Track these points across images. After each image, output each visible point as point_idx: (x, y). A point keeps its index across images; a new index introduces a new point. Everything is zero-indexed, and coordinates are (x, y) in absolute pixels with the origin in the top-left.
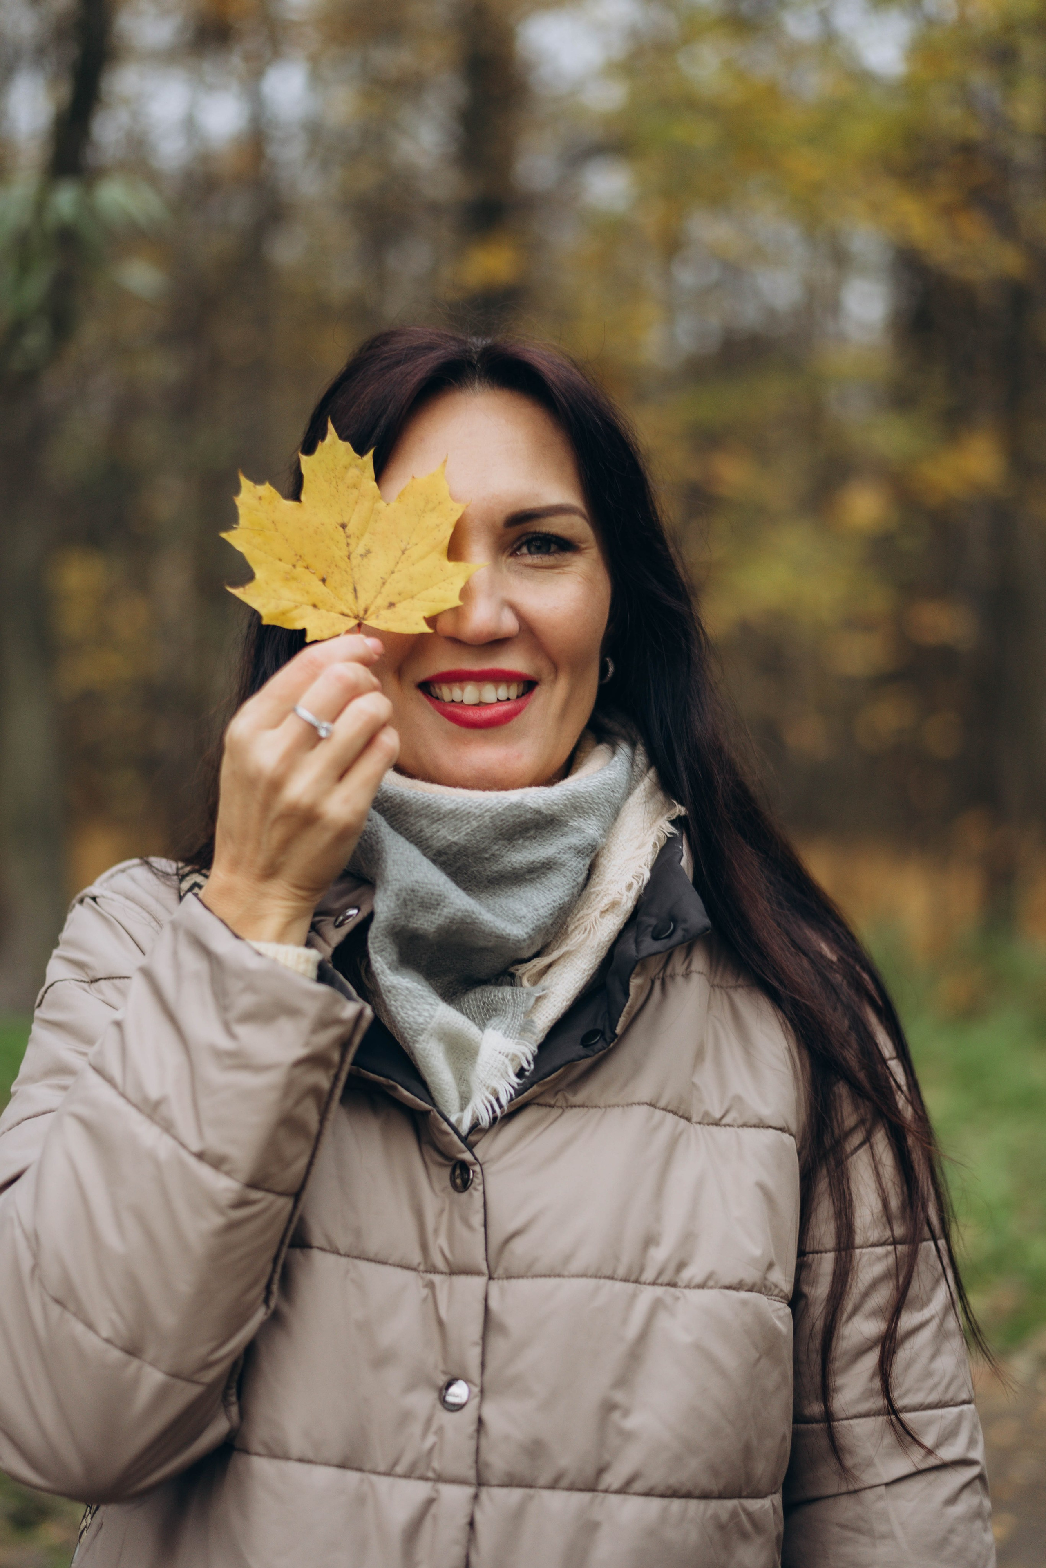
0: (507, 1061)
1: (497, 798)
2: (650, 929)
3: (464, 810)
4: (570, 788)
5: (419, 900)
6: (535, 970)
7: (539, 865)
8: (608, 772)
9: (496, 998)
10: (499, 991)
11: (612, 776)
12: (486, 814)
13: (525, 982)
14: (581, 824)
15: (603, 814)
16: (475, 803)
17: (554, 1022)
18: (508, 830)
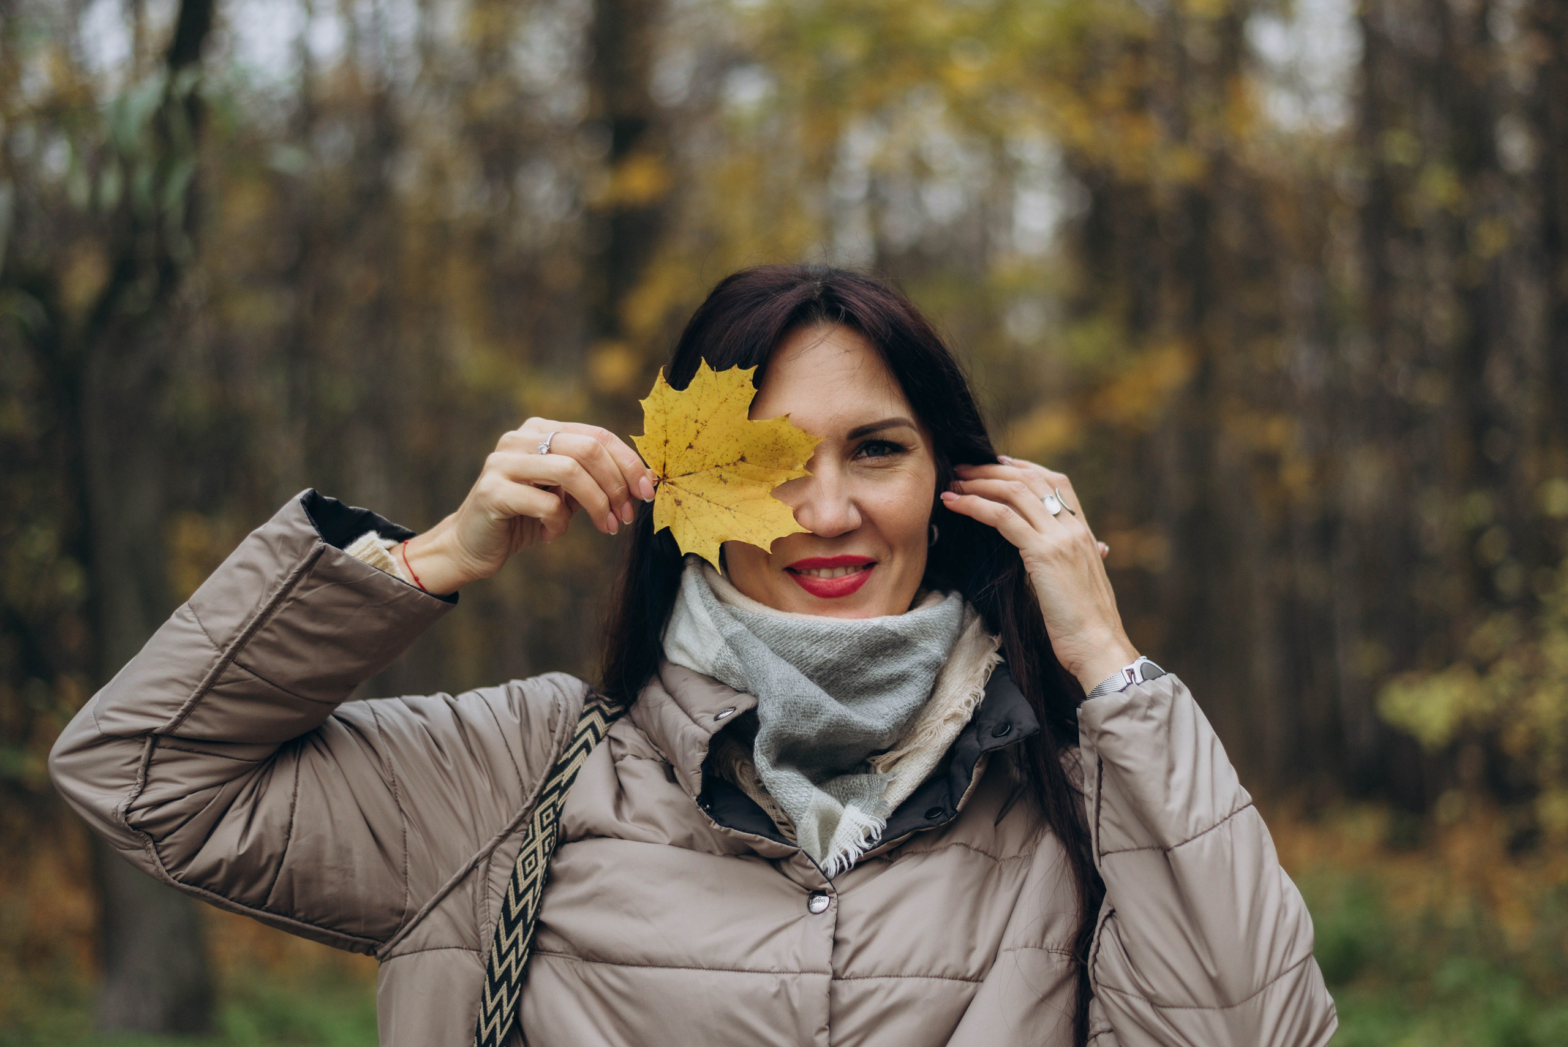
0: (860, 831)
1: (863, 622)
2: (991, 729)
3: (837, 633)
4: (918, 615)
5: (802, 711)
6: (888, 761)
7: (896, 677)
8: (946, 606)
9: (855, 784)
10: (857, 779)
11: (949, 609)
12: (855, 636)
13: (879, 771)
14: (927, 645)
15: (944, 638)
16: (846, 626)
17: (900, 803)
18: (871, 649)
